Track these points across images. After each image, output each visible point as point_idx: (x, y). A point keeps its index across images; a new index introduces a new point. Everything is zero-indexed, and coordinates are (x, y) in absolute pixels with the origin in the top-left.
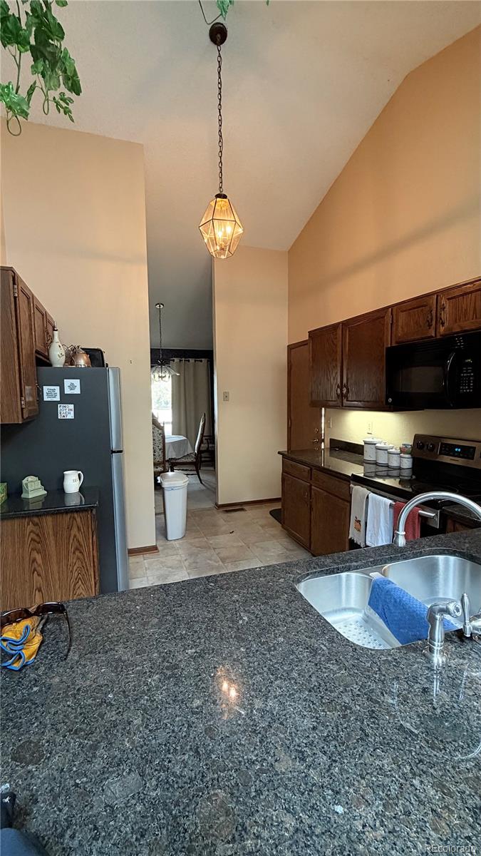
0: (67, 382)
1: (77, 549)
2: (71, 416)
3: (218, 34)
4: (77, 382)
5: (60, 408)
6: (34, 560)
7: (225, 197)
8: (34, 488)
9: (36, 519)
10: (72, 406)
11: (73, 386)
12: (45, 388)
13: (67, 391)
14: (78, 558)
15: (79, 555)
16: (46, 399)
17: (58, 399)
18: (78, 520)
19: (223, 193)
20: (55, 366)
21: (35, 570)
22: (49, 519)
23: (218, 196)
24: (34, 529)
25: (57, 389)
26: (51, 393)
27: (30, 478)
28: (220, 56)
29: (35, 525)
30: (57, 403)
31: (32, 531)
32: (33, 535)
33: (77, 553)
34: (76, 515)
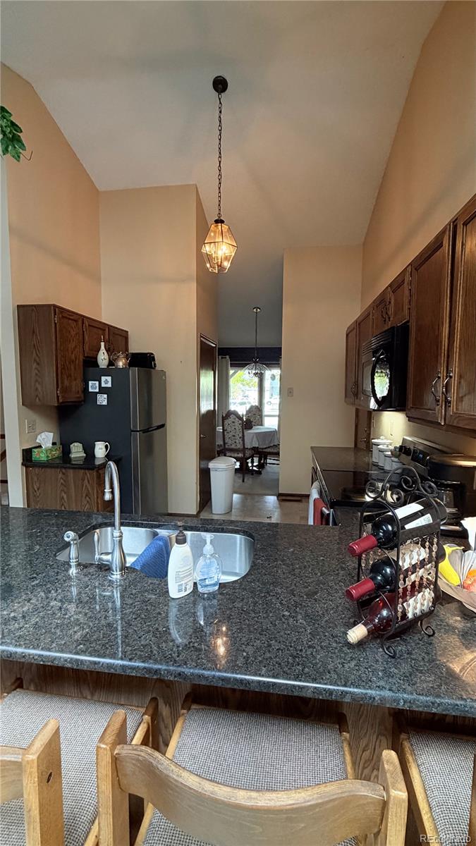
0: (103, 378)
1: (87, 495)
2: (105, 403)
3: (220, 85)
4: (109, 379)
5: (99, 396)
6: (63, 498)
7: (222, 222)
8: (77, 451)
9: (64, 471)
10: (105, 396)
11: (107, 381)
12: (90, 382)
13: (103, 385)
14: (88, 502)
15: (89, 500)
16: (90, 390)
17: (97, 390)
18: (88, 474)
19: (222, 218)
20: (101, 367)
21: (63, 504)
22: (71, 471)
23: (217, 222)
24: (63, 476)
25: (97, 383)
26: (93, 386)
27: (76, 444)
28: (220, 103)
29: (63, 474)
30: (97, 393)
31: (61, 478)
32: (62, 481)
33: (87, 498)
34: (87, 471)
